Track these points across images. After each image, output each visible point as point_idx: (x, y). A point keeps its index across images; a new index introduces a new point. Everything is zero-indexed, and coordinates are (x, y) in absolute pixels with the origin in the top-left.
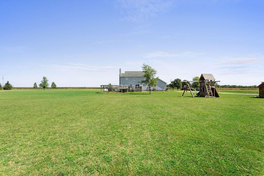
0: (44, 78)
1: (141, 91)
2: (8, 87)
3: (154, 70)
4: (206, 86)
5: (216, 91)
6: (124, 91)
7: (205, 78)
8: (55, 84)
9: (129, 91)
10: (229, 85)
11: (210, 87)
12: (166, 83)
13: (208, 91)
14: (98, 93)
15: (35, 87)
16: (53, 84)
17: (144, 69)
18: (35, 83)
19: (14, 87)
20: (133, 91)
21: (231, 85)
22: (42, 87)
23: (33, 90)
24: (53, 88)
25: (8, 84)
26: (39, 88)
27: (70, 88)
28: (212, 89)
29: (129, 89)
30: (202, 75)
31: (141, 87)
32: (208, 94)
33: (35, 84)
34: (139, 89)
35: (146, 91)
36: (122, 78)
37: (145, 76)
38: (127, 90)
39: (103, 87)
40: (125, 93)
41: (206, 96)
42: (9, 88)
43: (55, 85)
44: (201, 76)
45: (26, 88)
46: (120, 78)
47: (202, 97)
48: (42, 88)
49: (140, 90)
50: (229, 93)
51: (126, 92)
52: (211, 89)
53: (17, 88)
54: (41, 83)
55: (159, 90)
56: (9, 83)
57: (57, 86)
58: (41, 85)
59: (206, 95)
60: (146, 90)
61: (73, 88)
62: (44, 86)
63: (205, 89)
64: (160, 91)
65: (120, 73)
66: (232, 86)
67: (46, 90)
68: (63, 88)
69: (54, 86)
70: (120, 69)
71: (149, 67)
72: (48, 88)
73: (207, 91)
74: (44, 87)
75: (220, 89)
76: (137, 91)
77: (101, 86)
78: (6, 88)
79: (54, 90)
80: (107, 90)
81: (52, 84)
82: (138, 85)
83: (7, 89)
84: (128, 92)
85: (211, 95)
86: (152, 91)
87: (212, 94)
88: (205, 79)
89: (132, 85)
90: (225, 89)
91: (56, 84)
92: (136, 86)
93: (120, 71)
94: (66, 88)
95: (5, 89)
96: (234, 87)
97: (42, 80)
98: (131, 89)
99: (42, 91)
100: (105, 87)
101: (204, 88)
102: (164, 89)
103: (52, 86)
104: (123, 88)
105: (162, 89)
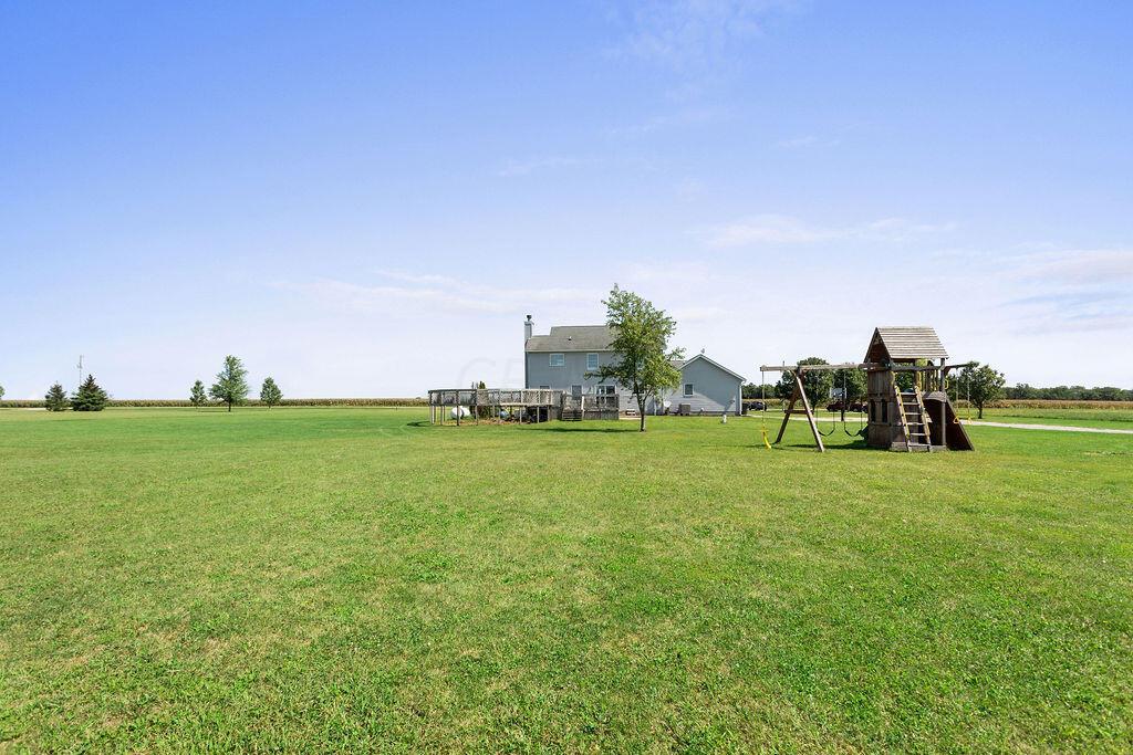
0: (231, 362)
1: (615, 414)
2: (90, 398)
3: (664, 317)
4: (897, 391)
5: (950, 416)
6: (535, 415)
7: (895, 351)
8: (275, 388)
9: (559, 418)
10: (1078, 388)
11: (920, 394)
12: (739, 380)
13: (904, 419)
14: (416, 425)
15: (197, 401)
16: (269, 384)
17: (616, 312)
18: (198, 383)
19: (116, 399)
20: (576, 416)
21: (1089, 387)
22: (222, 399)
23: (190, 410)
24: (271, 403)
25: (89, 387)
26: (211, 405)
27: (342, 402)
28: (933, 406)
29: (562, 408)
30: (877, 334)
31: (614, 399)
32: (907, 432)
33: (198, 387)
34: (605, 406)
36: (537, 358)
37: (619, 344)
38: (551, 413)
39: (441, 399)
40: (539, 425)
41: (895, 444)
42: (92, 404)
43: (275, 391)
44: (873, 340)
45: (168, 404)
46: (527, 354)
47: (877, 449)
48: (221, 404)
49: (612, 412)
50: (1062, 424)
51: (542, 420)
52: (921, 404)
54: (217, 382)
55: (707, 414)
56: (95, 383)
57: (286, 396)
58: (216, 390)
59: (896, 437)
61: (352, 403)
62: (229, 393)
63: (890, 405)
64: (714, 414)
65: (526, 335)
66: (1097, 390)
67: (238, 413)
68: (312, 403)
69: (271, 396)
70: (529, 317)
71: (639, 301)
72: (241, 403)
73: (898, 417)
74: (231, 400)
75: (1030, 406)
76: (599, 415)
77: (431, 392)
78: (82, 404)
79: (275, 412)
80: (467, 411)
81: (265, 387)
82: (610, 390)
83: (87, 409)
84: (553, 423)
85: (922, 440)
86: (676, 414)
87: (927, 432)
88: (893, 355)
89: (580, 387)
90: (1054, 406)
91: (279, 388)
93: (528, 325)
94: (326, 403)
95: (77, 406)
96: (1107, 395)
97: (222, 368)
98: (569, 406)
99: (222, 415)
100: (448, 397)
101: (887, 399)
102: (733, 408)
103: (262, 394)
104: (528, 405)
105: (721, 408)
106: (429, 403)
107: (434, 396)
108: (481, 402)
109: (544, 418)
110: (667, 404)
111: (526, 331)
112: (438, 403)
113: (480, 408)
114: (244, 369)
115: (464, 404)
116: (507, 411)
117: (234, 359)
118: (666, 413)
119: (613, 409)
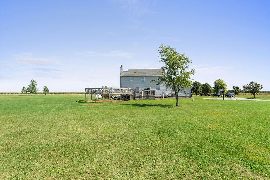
0: (33, 81)
9: (134, 99)
15: (23, 93)
16: (46, 88)
18: (24, 88)
20: (140, 98)
22: (29, 92)
23: (21, 95)
24: (45, 93)
27: (68, 93)
29: (134, 95)
31: (153, 92)
34: (150, 95)
35: (162, 99)
36: (124, 78)
38: (131, 97)
40: (127, 102)
46: (121, 77)
48: (29, 94)
49: (152, 97)
51: (128, 100)
53: (9, 94)
54: (29, 87)
55: (180, 97)
58: (28, 90)
60: (160, 96)
61: (71, 93)
62: (31, 90)
64: (183, 97)
65: (121, 71)
67: (34, 96)
68: (60, 93)
69: (46, 91)
70: (121, 65)
72: (35, 93)
74: (32, 92)
76: (148, 98)
79: (46, 96)
80: (100, 96)
81: (44, 89)
82: (149, 89)
86: (170, 97)
89: (138, 88)
91: (48, 89)
92: (145, 91)
93: (121, 68)
94: (64, 93)
97: (30, 83)
98: (137, 95)
100: (91, 91)
102: (188, 95)
103: (43, 91)
104: (122, 94)
105: (184, 95)
106: (85, 93)
107: (87, 90)
108: (105, 93)
109: (129, 99)
110: (167, 94)
111: (121, 69)
112: (88, 93)
113: (105, 95)
114: (37, 83)
115: (99, 93)
116: (115, 96)
117: (34, 81)
118: (167, 97)
119: (153, 96)
